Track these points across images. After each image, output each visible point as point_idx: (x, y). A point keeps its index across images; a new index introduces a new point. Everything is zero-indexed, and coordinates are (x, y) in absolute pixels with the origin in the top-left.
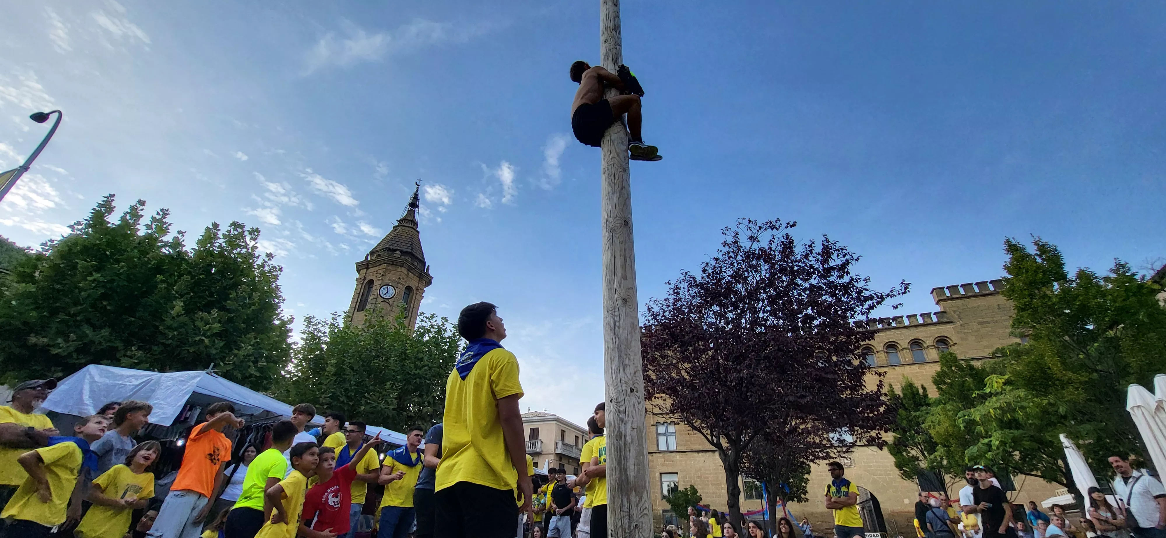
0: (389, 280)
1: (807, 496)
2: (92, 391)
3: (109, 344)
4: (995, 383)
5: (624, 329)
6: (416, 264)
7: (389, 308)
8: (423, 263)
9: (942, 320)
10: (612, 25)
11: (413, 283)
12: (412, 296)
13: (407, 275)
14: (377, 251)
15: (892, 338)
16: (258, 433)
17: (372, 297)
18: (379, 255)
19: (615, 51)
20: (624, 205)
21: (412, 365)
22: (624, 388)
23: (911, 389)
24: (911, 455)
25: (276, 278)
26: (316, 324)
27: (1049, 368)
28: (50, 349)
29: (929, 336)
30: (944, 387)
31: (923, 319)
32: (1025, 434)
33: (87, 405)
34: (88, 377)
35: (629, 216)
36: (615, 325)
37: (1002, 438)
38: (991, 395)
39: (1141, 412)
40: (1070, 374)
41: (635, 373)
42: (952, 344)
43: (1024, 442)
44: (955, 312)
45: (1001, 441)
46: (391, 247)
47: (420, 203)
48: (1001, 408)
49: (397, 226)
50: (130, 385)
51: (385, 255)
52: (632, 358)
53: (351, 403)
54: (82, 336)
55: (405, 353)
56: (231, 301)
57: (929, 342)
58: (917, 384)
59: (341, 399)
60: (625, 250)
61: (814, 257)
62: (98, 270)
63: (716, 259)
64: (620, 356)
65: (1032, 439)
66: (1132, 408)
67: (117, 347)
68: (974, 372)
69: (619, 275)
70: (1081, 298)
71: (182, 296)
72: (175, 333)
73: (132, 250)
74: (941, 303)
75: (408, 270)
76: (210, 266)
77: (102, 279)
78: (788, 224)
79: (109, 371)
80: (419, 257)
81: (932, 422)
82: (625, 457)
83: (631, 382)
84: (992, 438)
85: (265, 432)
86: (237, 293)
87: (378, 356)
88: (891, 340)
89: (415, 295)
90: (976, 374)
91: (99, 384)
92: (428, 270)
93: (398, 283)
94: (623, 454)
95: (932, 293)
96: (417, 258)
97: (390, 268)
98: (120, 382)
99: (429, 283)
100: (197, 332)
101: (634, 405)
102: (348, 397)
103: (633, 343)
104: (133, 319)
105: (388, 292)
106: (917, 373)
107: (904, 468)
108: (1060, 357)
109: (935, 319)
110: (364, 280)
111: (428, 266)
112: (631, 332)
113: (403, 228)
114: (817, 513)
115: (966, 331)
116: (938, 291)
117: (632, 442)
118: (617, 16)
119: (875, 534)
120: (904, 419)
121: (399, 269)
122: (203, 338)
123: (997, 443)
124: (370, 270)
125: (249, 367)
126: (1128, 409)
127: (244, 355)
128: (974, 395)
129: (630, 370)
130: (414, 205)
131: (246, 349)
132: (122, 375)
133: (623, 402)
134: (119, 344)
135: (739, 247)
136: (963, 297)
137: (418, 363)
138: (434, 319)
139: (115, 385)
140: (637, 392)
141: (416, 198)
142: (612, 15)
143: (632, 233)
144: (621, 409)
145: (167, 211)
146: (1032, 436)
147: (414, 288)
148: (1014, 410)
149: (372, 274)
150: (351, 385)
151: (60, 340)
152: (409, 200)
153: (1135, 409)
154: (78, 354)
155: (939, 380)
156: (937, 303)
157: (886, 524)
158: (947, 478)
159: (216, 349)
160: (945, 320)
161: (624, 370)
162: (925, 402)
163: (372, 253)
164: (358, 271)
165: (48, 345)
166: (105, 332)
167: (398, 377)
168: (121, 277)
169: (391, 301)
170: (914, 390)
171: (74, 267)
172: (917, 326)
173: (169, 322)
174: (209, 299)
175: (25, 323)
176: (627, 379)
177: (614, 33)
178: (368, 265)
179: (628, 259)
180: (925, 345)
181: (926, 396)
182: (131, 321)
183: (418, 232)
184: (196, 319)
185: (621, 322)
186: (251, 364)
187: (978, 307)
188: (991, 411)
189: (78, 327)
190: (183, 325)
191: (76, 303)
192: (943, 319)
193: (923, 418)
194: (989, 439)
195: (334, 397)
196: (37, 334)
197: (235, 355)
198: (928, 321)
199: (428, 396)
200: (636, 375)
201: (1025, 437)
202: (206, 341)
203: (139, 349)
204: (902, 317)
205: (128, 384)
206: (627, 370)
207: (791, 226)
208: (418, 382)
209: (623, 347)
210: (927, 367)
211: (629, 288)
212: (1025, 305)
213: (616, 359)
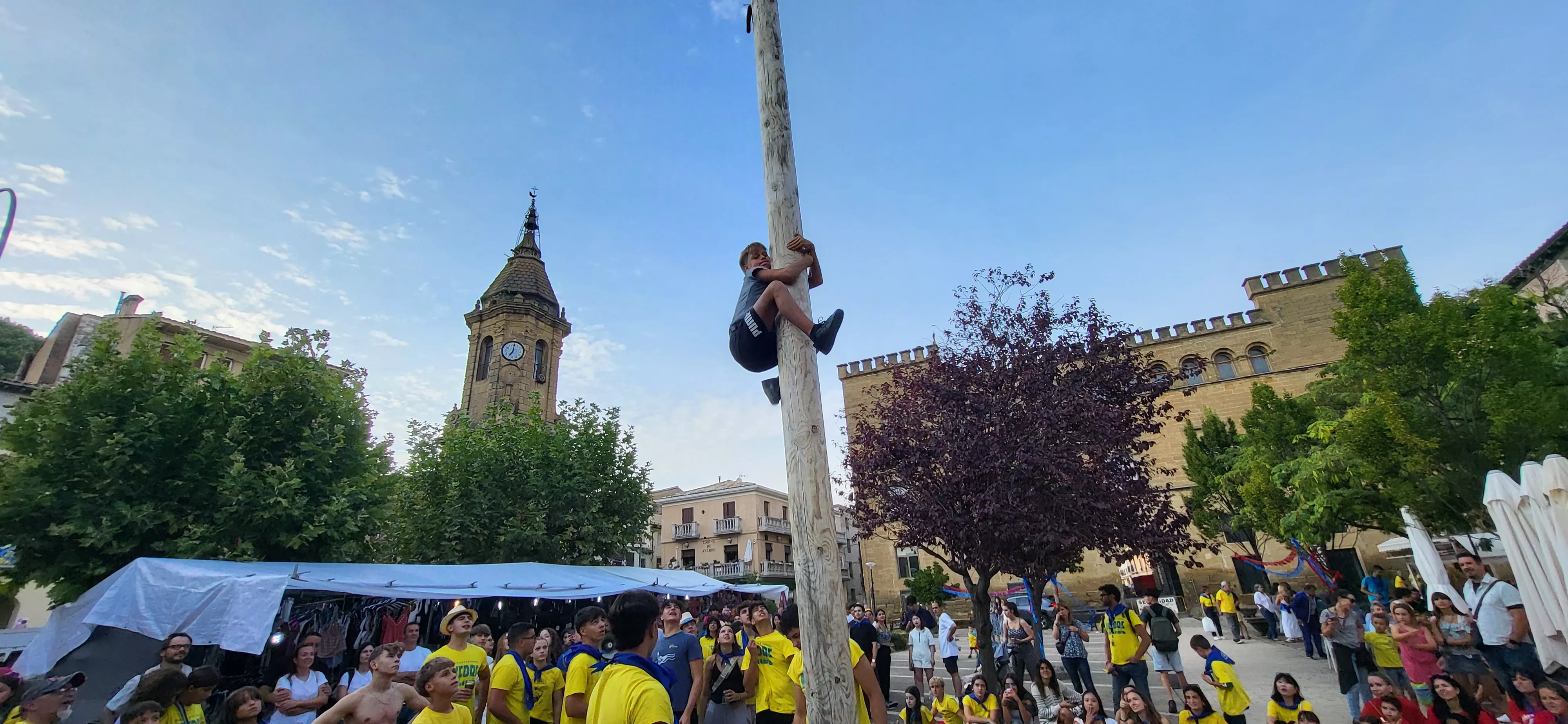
0: (513, 334)
1: (1083, 564)
2: (147, 598)
3: (157, 522)
4: (1320, 429)
5: (821, 593)
6: (545, 308)
7: (519, 373)
8: (555, 306)
9: (1256, 321)
10: (774, 95)
11: (546, 334)
12: (547, 353)
13: (537, 327)
14: (491, 296)
15: (1190, 350)
16: (373, 617)
17: (493, 360)
18: (494, 302)
19: (781, 141)
20: (811, 400)
21: (559, 476)
22: (827, 679)
23: (1215, 424)
24: (1212, 508)
25: (360, 387)
26: (424, 428)
27: (1389, 430)
28: (80, 541)
29: (1237, 343)
30: (1256, 430)
31: (1232, 321)
32: (1357, 493)
33: (146, 619)
34: (138, 578)
35: (819, 416)
36: (810, 587)
37: (1327, 503)
38: (1315, 442)
39: (1500, 507)
40: (1416, 439)
41: (840, 654)
42: (1269, 351)
43: (1354, 507)
44: (1274, 308)
45: (1326, 508)
46: (509, 289)
47: (539, 222)
48: (1326, 469)
49: (512, 259)
50: (195, 593)
51: (502, 301)
52: (834, 633)
53: (486, 532)
54: (118, 518)
55: (547, 457)
56: (306, 441)
57: (1240, 351)
58: (1223, 419)
59: (473, 530)
60: (816, 472)
61: (1079, 321)
62: (119, 425)
63: (948, 333)
64: (819, 633)
65: (1366, 501)
66: (1490, 503)
67: (168, 522)
68: (1296, 410)
69: (811, 514)
70: (1435, 338)
71: (239, 444)
72: (240, 497)
73: (158, 391)
74: (1256, 298)
75: (537, 319)
76: (269, 394)
77: (127, 440)
78: (1043, 276)
79: (163, 569)
80: (551, 300)
81: (1240, 469)
83: (836, 670)
84: (1314, 502)
85: (382, 616)
86: (312, 429)
87: (513, 468)
88: (1189, 353)
89: (550, 351)
90: (1298, 412)
91: (156, 589)
92: (563, 314)
93: (526, 337)
95: (1244, 285)
96: (546, 300)
97: (512, 318)
98: (183, 588)
99: (567, 330)
100: (270, 491)
101: (841, 701)
102: (484, 526)
103: (834, 611)
104: (180, 483)
105: (515, 351)
106: (1223, 393)
107: (1205, 526)
108: (1403, 416)
109: (1247, 320)
110: (479, 338)
111: (563, 309)
112: (831, 596)
113: (522, 260)
114: (1096, 579)
115: (1288, 333)
116: (1252, 282)
118: (781, 77)
119: (1168, 598)
120: (1205, 465)
121: (525, 318)
122: (279, 499)
123: (1321, 510)
124: (485, 324)
125: (346, 522)
126: (1485, 502)
127: (337, 511)
128: (1294, 441)
129: (833, 652)
130: (531, 225)
131: (339, 503)
132: (182, 578)
133: (827, 698)
134: (169, 517)
135: (978, 308)
136: (1285, 288)
137: (567, 472)
138: (581, 406)
139: (177, 592)
140: (844, 681)
141: (532, 215)
142: (774, 77)
143: (823, 442)
144: (825, 708)
145: (195, 322)
146: (1366, 497)
147: (548, 341)
148: (1344, 471)
149: (489, 328)
150: (483, 510)
151: (90, 529)
152: (523, 220)
153: (1494, 504)
154: (119, 543)
155: (1250, 421)
156: (1251, 299)
157: (1183, 585)
158: (1259, 535)
159: (299, 508)
160: (1261, 320)
161: (826, 653)
162: (1232, 440)
163: (484, 299)
164: (469, 325)
165: (76, 536)
166: (147, 509)
167: (543, 493)
168: (152, 429)
169: (519, 363)
170: (1219, 426)
171: (86, 423)
172: (1223, 332)
173: (229, 483)
174: (275, 440)
175: (39, 508)
176: (830, 666)
177: (778, 108)
178: (480, 316)
179: (821, 485)
180: (1234, 356)
181: (1233, 432)
182: (178, 485)
183: (543, 264)
184: (265, 474)
186: (349, 518)
187: (1306, 298)
188: (1315, 473)
189: (110, 504)
190: (249, 486)
191: (100, 474)
192: (1258, 318)
193: (1229, 462)
194: (1311, 504)
195: (463, 528)
196: (60, 522)
197: (325, 512)
198: (1239, 323)
199: (585, 512)
201: (1356, 498)
202: (284, 502)
203: (196, 521)
204: (1204, 321)
205: (193, 590)
206: (830, 652)
207: (1047, 279)
208: (570, 496)
209: (822, 618)
210: (1236, 384)
211: (824, 531)
212: (1361, 346)
213: (815, 636)
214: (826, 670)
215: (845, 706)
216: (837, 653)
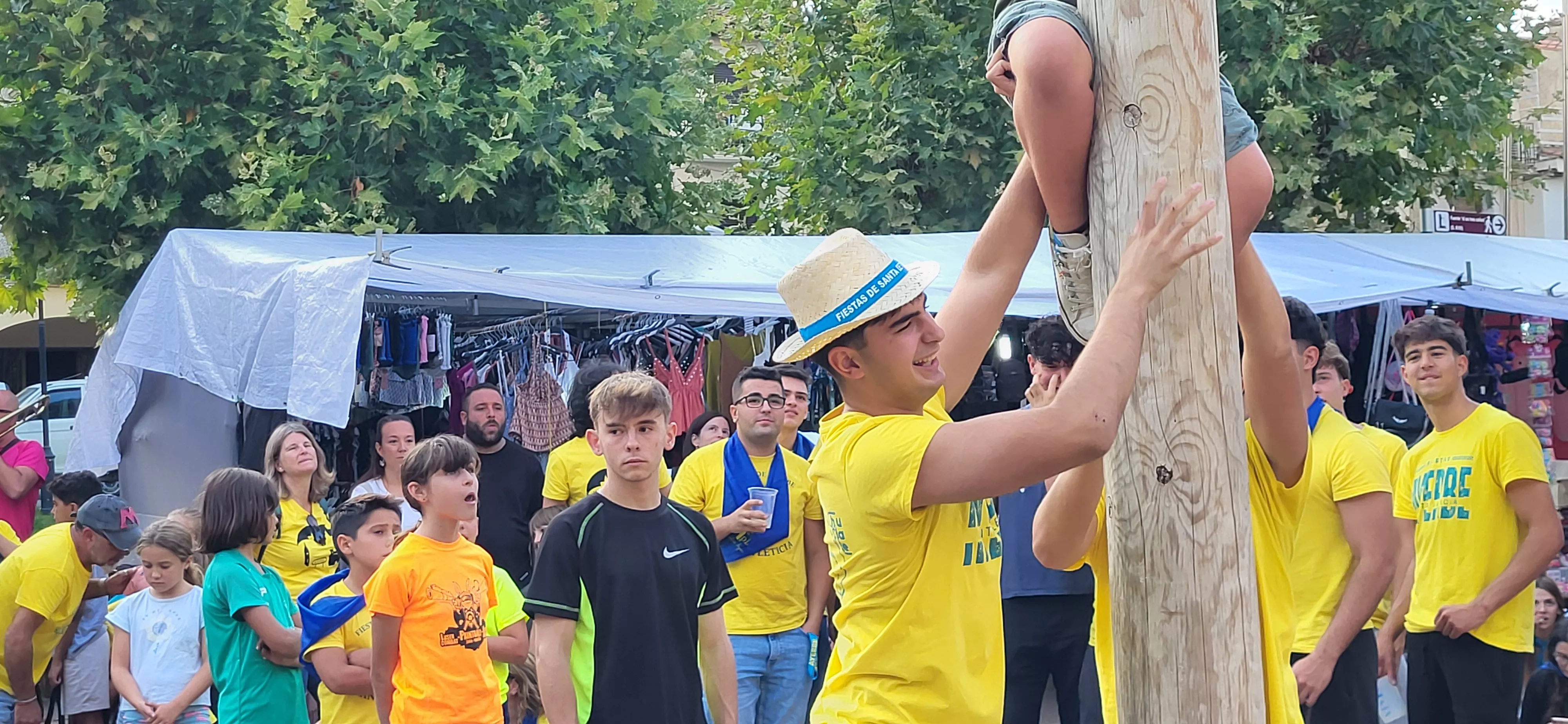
22: (1136, 472)
41: (1177, 407)
82: (1146, 709)
83: (1161, 446)
94: (1139, 697)
117: (1166, 659)
140: (1185, 478)
144: (1131, 545)
176: (1147, 436)
185: (1123, 208)
200: (1184, 412)
214: (1134, 447)
215: (1183, 542)
216: (1166, 404)
